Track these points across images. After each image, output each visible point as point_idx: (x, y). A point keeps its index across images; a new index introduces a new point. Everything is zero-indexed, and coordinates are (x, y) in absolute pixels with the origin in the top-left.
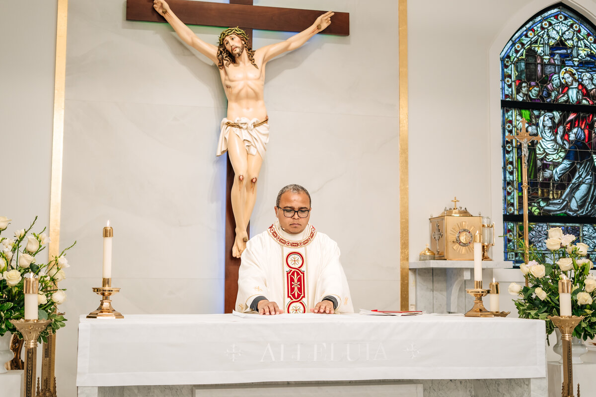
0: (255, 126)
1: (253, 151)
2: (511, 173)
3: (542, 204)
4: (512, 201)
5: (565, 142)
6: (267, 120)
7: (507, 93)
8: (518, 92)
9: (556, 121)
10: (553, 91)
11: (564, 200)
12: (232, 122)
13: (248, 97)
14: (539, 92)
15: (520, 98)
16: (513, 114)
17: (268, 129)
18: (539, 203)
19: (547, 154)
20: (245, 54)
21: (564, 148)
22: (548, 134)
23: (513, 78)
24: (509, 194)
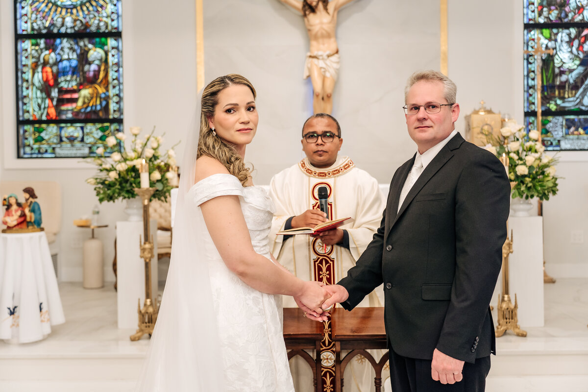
0: (329, 56)
1: (328, 75)
2: (533, 79)
3: (559, 102)
4: (533, 101)
5: (580, 53)
6: (337, 52)
7: (530, 17)
8: (540, 15)
9: (573, 36)
10: (570, 12)
11: (577, 98)
12: (312, 55)
13: (323, 36)
14: (558, 14)
15: (541, 20)
16: (535, 34)
17: (339, 58)
18: (556, 101)
19: (564, 63)
20: (321, 5)
21: (579, 57)
22: (565, 47)
23: (536, 4)
24: (531, 95)
